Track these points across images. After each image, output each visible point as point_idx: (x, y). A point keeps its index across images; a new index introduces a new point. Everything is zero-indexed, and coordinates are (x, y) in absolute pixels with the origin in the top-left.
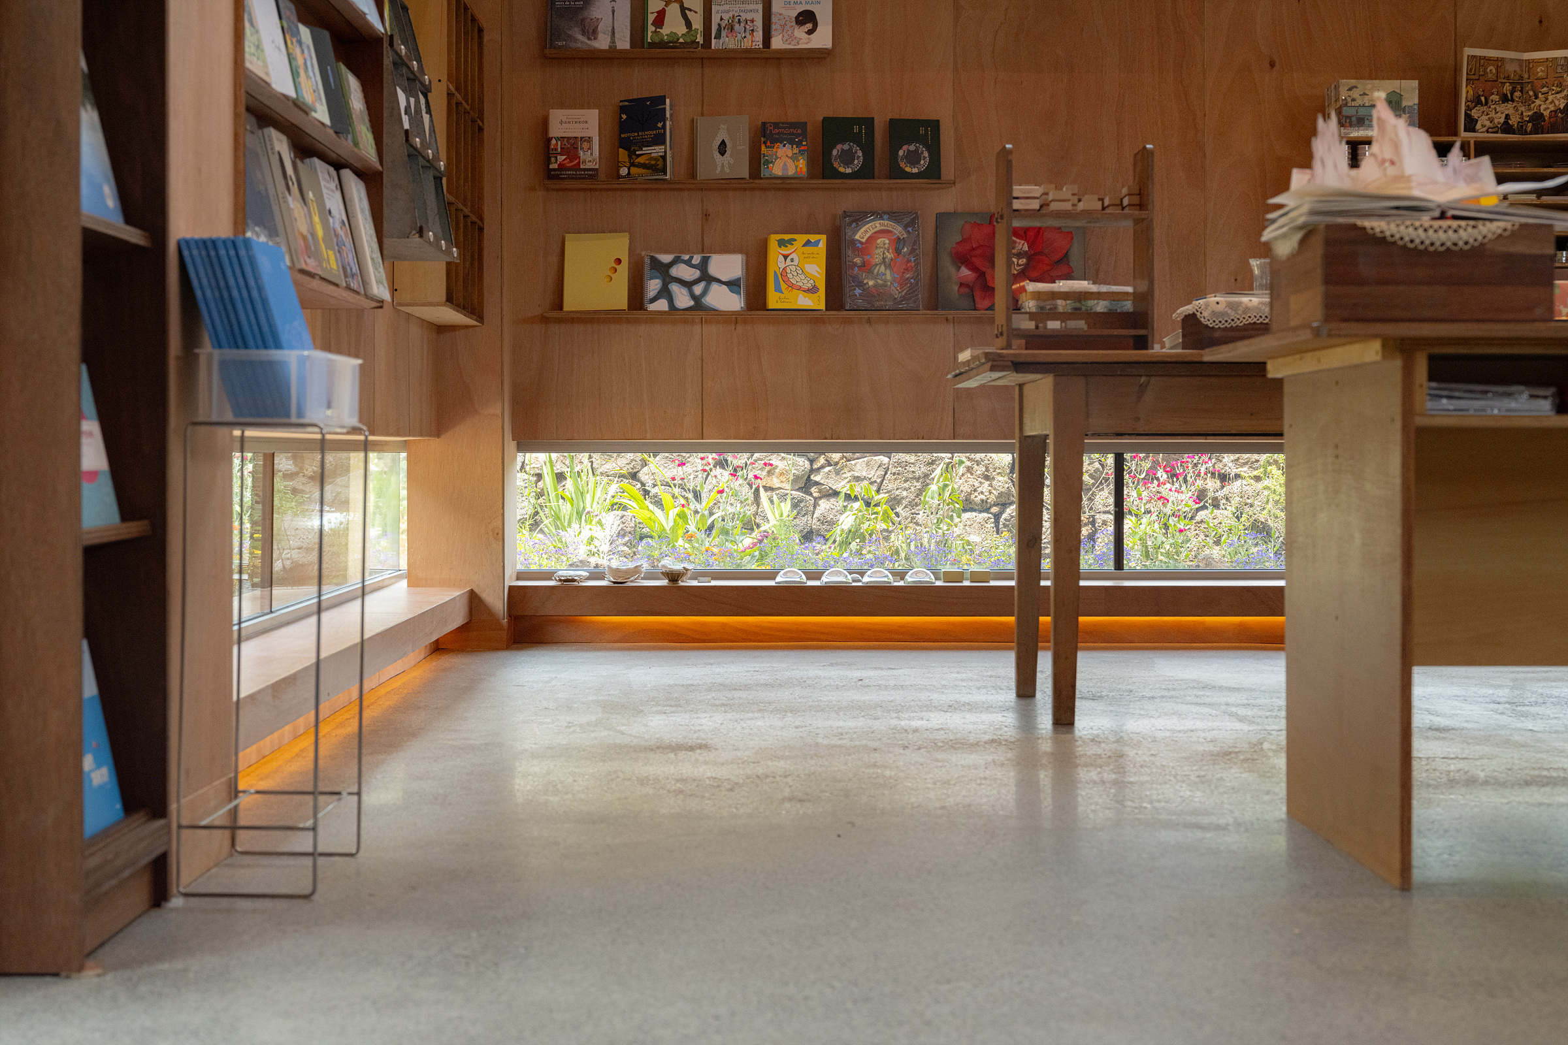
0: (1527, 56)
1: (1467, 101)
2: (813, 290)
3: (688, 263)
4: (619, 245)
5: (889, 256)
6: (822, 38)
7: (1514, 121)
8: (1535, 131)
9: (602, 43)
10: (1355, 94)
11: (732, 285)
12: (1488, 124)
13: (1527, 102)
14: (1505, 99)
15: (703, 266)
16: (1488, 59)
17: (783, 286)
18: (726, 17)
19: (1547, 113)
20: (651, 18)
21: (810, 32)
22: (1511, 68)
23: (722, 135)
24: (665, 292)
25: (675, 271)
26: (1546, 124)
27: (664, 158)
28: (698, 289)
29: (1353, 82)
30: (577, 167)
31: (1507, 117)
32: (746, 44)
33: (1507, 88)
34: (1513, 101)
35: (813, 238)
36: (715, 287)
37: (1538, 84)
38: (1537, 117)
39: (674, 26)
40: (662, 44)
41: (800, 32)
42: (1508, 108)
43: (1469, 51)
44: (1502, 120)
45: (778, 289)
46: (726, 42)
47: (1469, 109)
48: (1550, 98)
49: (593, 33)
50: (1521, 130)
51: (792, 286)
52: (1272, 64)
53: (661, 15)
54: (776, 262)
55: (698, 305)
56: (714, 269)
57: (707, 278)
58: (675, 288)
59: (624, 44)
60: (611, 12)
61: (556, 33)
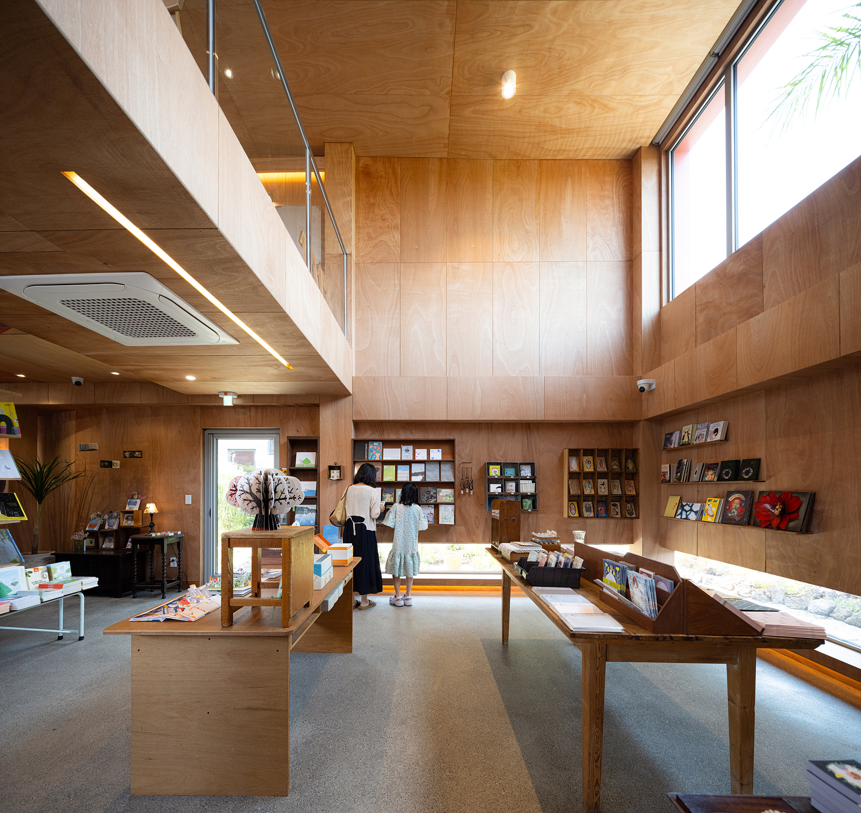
2: (712, 516)
3: (689, 505)
4: (677, 499)
5: (738, 506)
6: (718, 437)
9: (672, 447)
11: (696, 512)
15: (691, 507)
17: (706, 514)
18: (698, 434)
20: (682, 437)
21: (716, 436)
23: (697, 469)
24: (681, 514)
25: (685, 508)
27: (680, 476)
28: (688, 513)
30: (665, 480)
32: (701, 442)
35: (716, 499)
36: (692, 512)
39: (686, 439)
40: (683, 445)
41: (714, 436)
45: (705, 515)
46: (698, 442)
49: (671, 444)
51: (708, 514)
53: (684, 437)
54: (707, 507)
55: (687, 518)
56: (693, 508)
57: (691, 510)
58: (684, 512)
59: (677, 446)
60: (675, 438)
61: (665, 445)
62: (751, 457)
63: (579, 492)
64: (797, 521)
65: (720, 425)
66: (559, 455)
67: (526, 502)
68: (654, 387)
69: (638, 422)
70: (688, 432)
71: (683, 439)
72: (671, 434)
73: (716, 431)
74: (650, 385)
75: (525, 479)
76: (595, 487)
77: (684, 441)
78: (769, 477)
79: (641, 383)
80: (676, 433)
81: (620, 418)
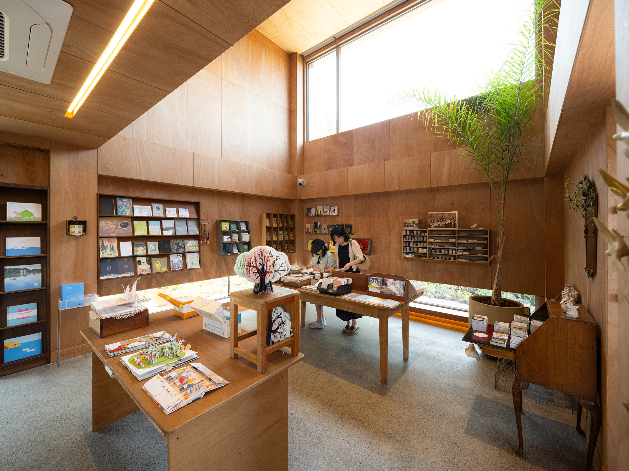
0: (444, 213)
1: (429, 222)
6: (336, 213)
7: (441, 225)
8: (445, 227)
9: (312, 215)
10: (407, 221)
12: (434, 226)
13: (444, 222)
14: (438, 221)
16: (434, 214)
18: (325, 211)
19: (447, 224)
20: (317, 211)
21: (334, 213)
22: (440, 215)
23: (324, 227)
26: (447, 226)
27: (317, 230)
29: (406, 219)
30: (308, 232)
31: (439, 224)
32: (327, 215)
33: (439, 219)
34: (440, 221)
37: (446, 218)
38: (446, 224)
39: (319, 213)
40: (318, 215)
41: (333, 213)
42: (439, 223)
43: (428, 213)
44: (438, 225)
46: (325, 214)
47: (429, 223)
48: (448, 221)
49: (311, 214)
50: (443, 227)
52: (401, 215)
53: (318, 211)
59: (314, 215)
60: (313, 211)
61: (307, 214)
62: (348, 224)
63: (271, 239)
64: (368, 251)
65: (336, 208)
66: (259, 216)
67: (245, 247)
68: (305, 184)
69: (296, 200)
70: (320, 209)
71: (318, 212)
72: (311, 209)
73: (334, 210)
74: (303, 182)
75: (244, 232)
76: (277, 236)
77: (318, 213)
78: (355, 233)
79: (300, 181)
80: (313, 208)
81: (289, 197)
